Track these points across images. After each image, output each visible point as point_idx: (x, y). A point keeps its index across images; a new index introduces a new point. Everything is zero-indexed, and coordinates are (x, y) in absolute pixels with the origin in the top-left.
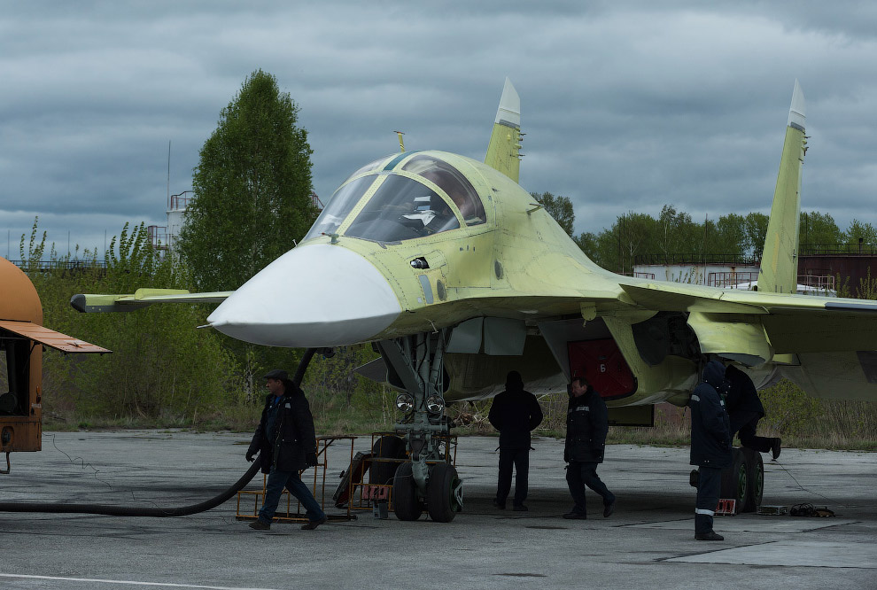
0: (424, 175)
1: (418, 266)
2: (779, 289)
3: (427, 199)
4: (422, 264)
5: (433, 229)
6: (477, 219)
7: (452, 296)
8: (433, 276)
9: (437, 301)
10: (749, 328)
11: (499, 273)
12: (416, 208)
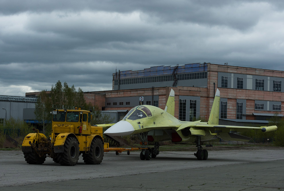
0: (142, 109)
1: (138, 123)
2: (213, 123)
3: (142, 113)
4: (139, 123)
5: (142, 117)
6: (150, 116)
7: (144, 128)
8: (141, 125)
9: (142, 128)
10: (201, 130)
11: (154, 123)
12: (140, 114)
